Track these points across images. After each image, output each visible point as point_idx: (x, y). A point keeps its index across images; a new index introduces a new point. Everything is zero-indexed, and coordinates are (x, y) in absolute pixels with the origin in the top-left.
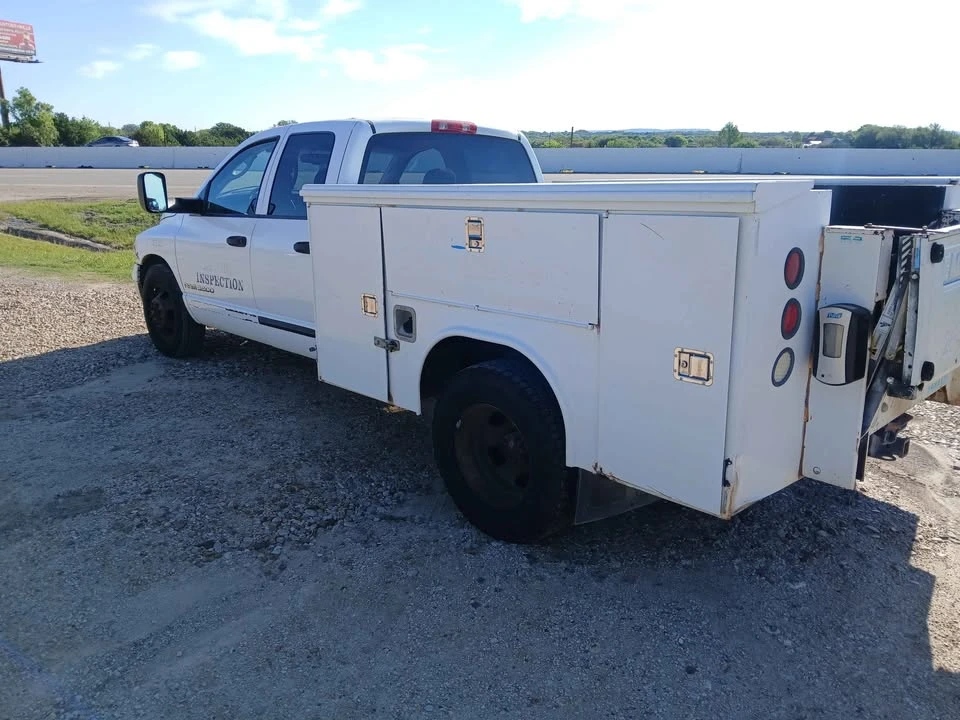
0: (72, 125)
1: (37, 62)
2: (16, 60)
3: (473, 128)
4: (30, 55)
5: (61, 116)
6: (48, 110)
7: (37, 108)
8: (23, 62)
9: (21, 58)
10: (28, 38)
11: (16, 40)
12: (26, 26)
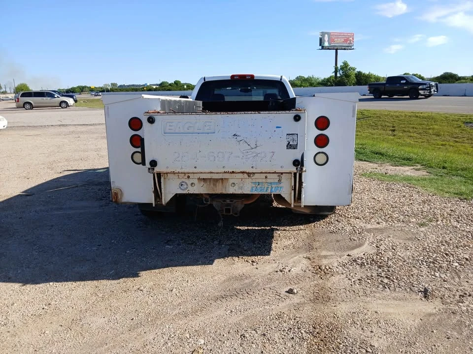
0: (363, 76)
1: (353, 49)
2: (345, 49)
3: (252, 76)
4: (351, 46)
5: (359, 73)
6: (354, 70)
7: (349, 69)
8: (347, 49)
9: (346, 48)
10: (351, 39)
11: (346, 41)
12: (351, 34)
